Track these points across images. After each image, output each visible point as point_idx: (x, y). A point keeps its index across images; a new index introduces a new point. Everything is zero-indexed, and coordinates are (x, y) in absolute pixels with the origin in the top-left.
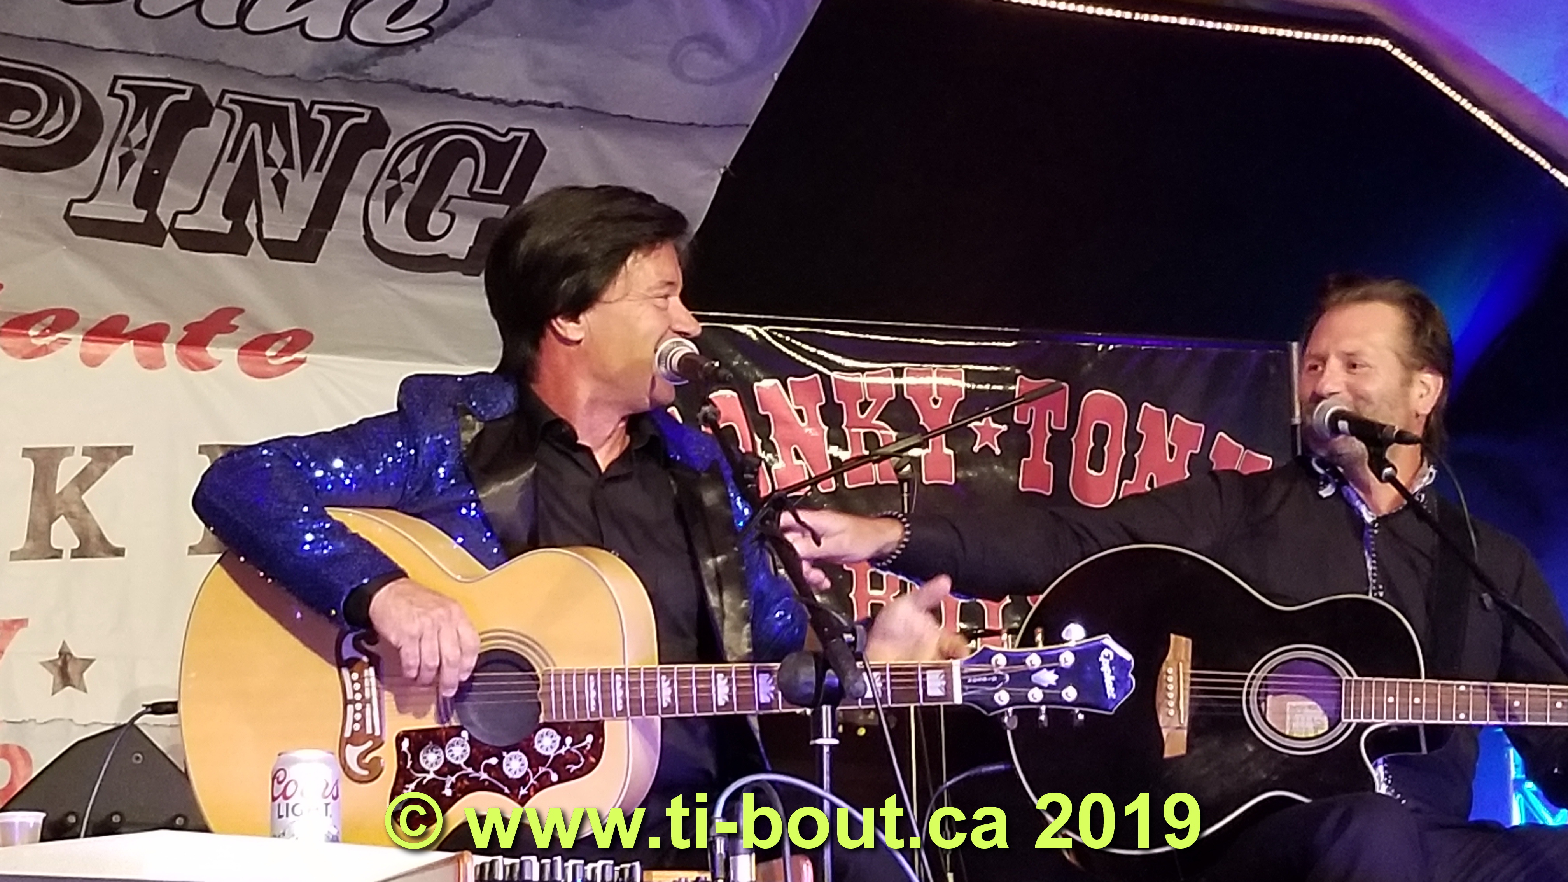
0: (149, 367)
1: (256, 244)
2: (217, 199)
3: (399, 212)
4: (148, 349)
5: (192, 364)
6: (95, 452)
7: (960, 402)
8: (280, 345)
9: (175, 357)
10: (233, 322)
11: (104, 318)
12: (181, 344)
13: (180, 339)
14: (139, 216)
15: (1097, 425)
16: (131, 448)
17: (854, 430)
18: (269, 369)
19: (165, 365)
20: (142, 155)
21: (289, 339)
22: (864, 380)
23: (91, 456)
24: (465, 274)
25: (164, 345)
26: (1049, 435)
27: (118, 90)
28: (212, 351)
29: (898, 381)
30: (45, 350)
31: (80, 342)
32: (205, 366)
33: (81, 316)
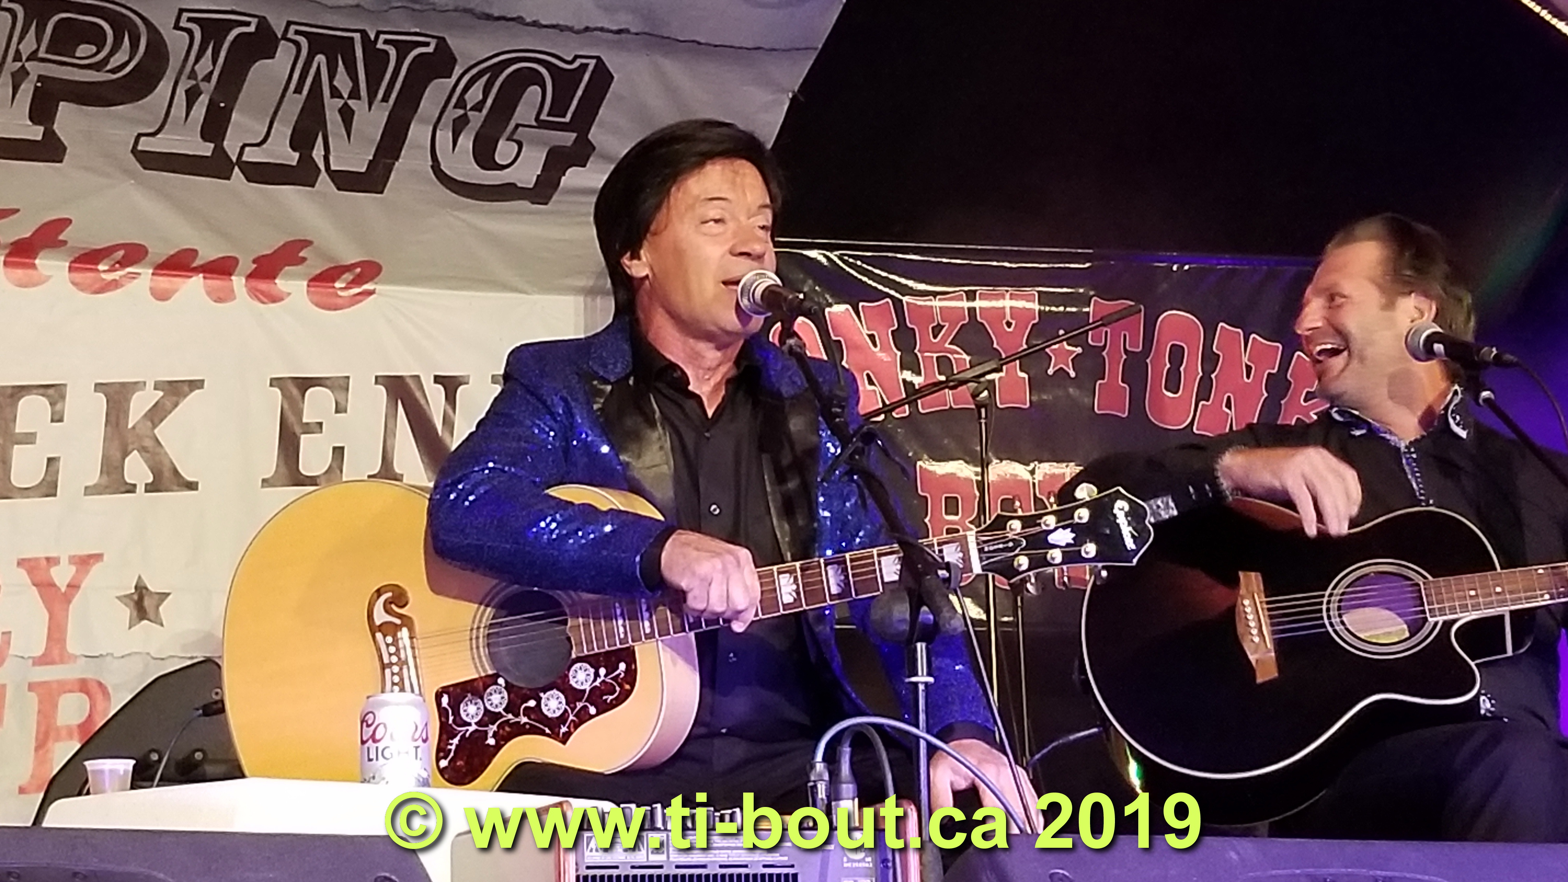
0: (219, 300)
1: (324, 175)
2: (283, 131)
3: (466, 141)
4: (216, 283)
5: (261, 297)
6: (167, 387)
7: (1034, 325)
8: (348, 276)
9: (244, 290)
10: (301, 254)
11: (172, 253)
12: (250, 276)
13: (249, 272)
14: (206, 149)
15: (1173, 346)
16: (203, 381)
17: (926, 354)
18: (340, 301)
19: (235, 298)
20: (208, 88)
21: (358, 270)
22: (936, 303)
23: (163, 390)
24: (533, 203)
25: (233, 278)
26: (1125, 357)
27: (183, 23)
28: (281, 283)
29: (971, 304)
30: (114, 285)
31: (150, 276)
32: (275, 298)
33: (150, 250)
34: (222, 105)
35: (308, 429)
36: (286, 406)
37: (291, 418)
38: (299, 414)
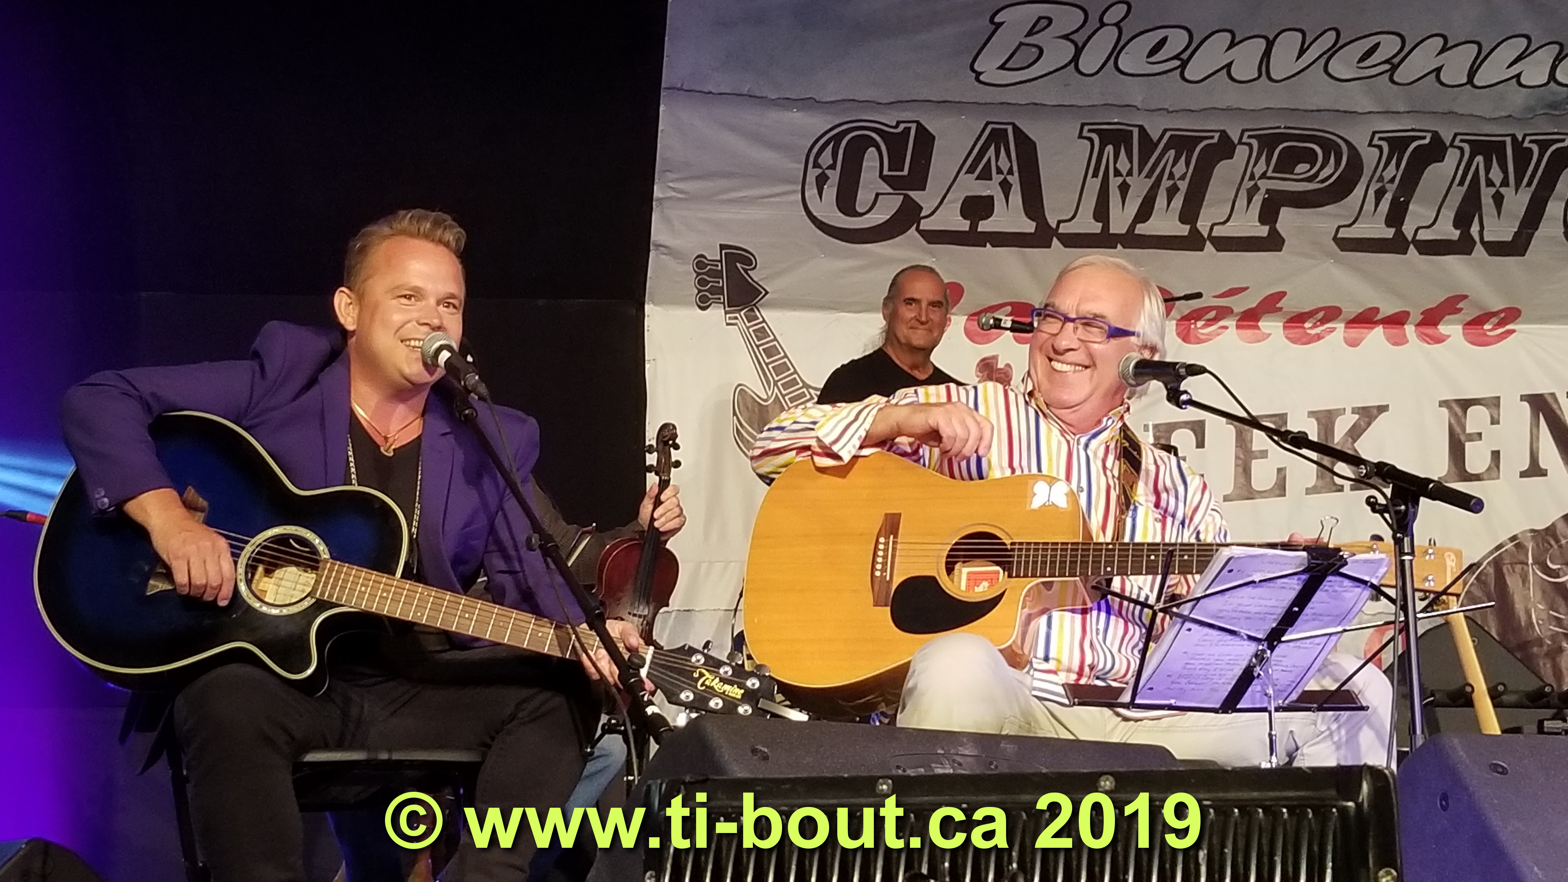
0: (1396, 344)
1: (1478, 246)
2: (1448, 215)
4: (1394, 331)
5: (1427, 339)
6: (1360, 411)
8: (1494, 321)
9: (1414, 335)
10: (1459, 306)
11: (1360, 311)
12: (1419, 325)
13: (1418, 321)
14: (1389, 233)
16: (1387, 406)
18: (1488, 339)
19: (1407, 342)
20: (1391, 188)
21: (1503, 315)
23: (1358, 413)
25: (1406, 326)
27: (1376, 141)
28: (1443, 329)
30: (1319, 337)
31: (1343, 329)
32: (1439, 340)
33: (1344, 310)
34: (1402, 199)
35: (1472, 438)
36: (1453, 421)
37: (1458, 429)
38: (1463, 428)
